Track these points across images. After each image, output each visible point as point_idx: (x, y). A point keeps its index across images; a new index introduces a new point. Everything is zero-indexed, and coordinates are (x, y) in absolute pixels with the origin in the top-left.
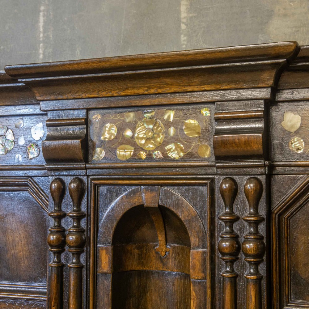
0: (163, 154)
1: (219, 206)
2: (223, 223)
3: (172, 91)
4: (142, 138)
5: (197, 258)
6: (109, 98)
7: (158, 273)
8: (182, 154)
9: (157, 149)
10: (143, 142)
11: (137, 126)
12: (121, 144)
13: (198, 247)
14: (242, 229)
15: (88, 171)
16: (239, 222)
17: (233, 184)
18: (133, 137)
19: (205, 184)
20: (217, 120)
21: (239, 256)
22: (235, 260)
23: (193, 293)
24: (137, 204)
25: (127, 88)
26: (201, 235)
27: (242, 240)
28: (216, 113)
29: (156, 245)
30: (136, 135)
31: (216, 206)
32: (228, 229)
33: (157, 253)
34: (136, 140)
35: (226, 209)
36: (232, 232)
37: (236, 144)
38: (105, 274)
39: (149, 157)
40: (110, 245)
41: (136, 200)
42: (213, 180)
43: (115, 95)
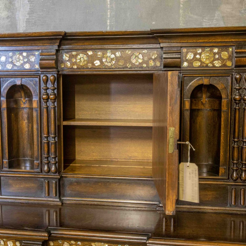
0: (212, 65)
1: (234, 84)
2: (236, 90)
3: (219, 41)
4: (204, 59)
5: (225, 102)
6: (192, 43)
7: (202, 109)
8: (220, 65)
9: (210, 63)
10: (205, 60)
11: (202, 54)
12: (195, 61)
13: (225, 99)
14: (242, 92)
15: (181, 71)
16: (242, 89)
17: (240, 75)
18: (200, 58)
19: (229, 76)
20: (236, 52)
21: (241, 101)
22: (240, 103)
23: (222, 115)
24: (201, 84)
25: (201, 39)
26: (226, 94)
27: (242, 96)
28: (236, 50)
29: (202, 99)
30: (202, 57)
31: (233, 83)
32: (237, 92)
33: (202, 102)
34: (201, 59)
35: (237, 85)
36: (239, 93)
37: (244, 62)
38: (187, 110)
39: (207, 66)
40: (189, 99)
41: (201, 82)
42: (232, 75)
43: (195, 42)
